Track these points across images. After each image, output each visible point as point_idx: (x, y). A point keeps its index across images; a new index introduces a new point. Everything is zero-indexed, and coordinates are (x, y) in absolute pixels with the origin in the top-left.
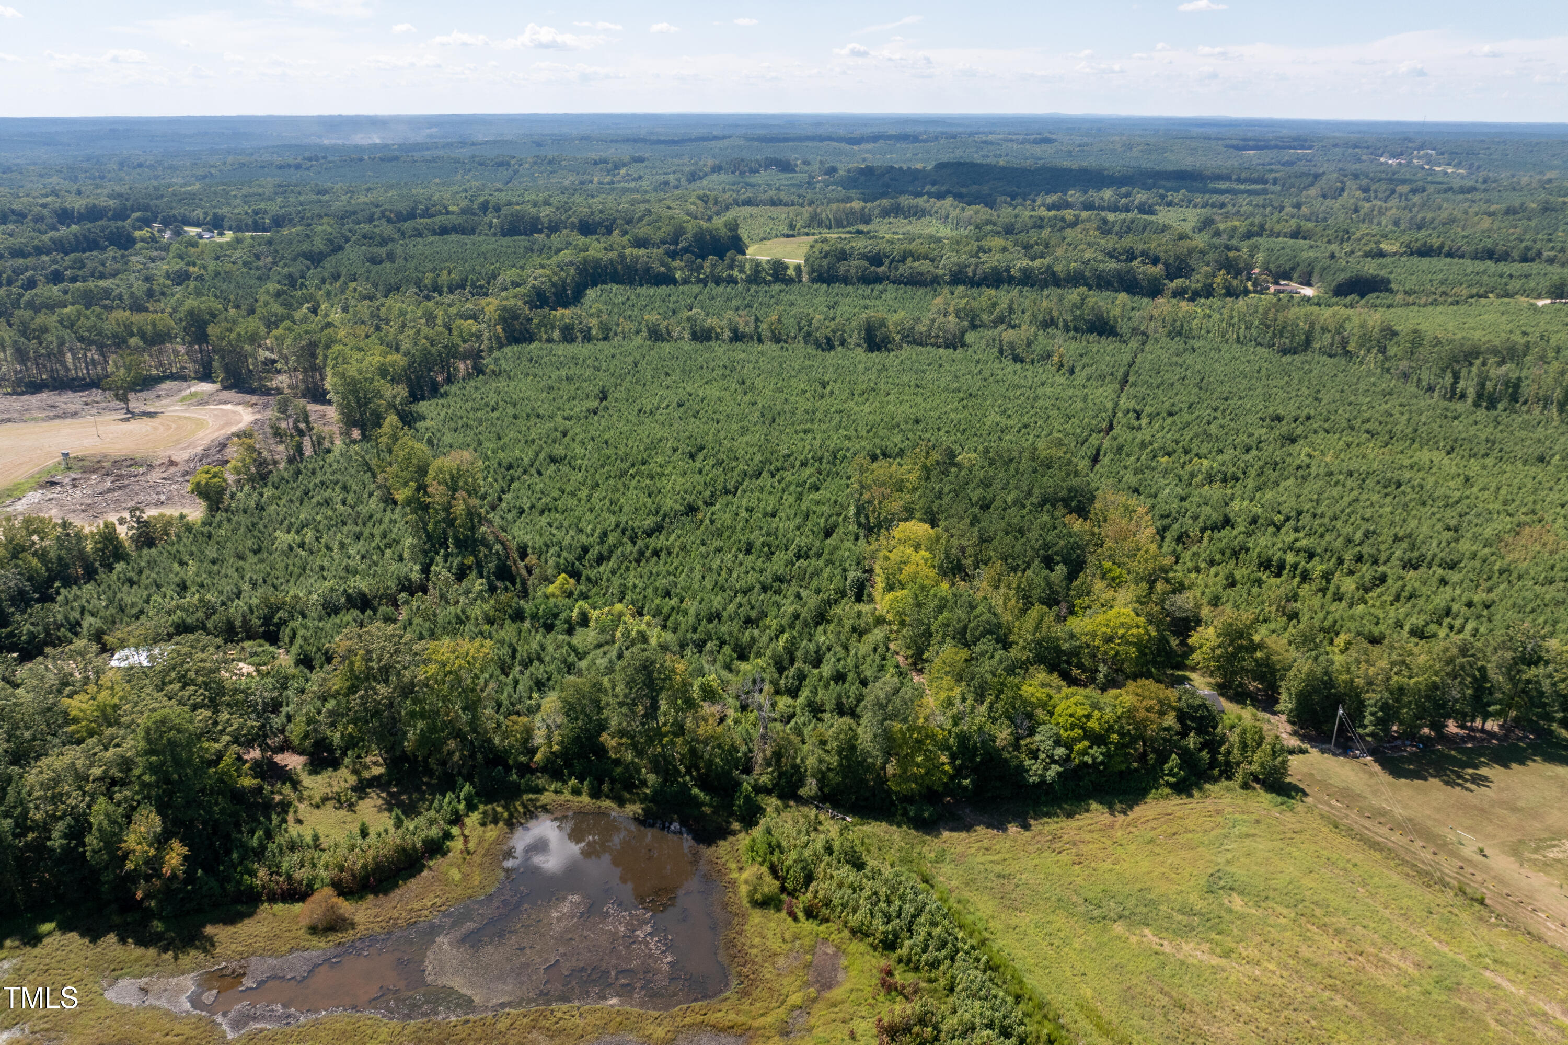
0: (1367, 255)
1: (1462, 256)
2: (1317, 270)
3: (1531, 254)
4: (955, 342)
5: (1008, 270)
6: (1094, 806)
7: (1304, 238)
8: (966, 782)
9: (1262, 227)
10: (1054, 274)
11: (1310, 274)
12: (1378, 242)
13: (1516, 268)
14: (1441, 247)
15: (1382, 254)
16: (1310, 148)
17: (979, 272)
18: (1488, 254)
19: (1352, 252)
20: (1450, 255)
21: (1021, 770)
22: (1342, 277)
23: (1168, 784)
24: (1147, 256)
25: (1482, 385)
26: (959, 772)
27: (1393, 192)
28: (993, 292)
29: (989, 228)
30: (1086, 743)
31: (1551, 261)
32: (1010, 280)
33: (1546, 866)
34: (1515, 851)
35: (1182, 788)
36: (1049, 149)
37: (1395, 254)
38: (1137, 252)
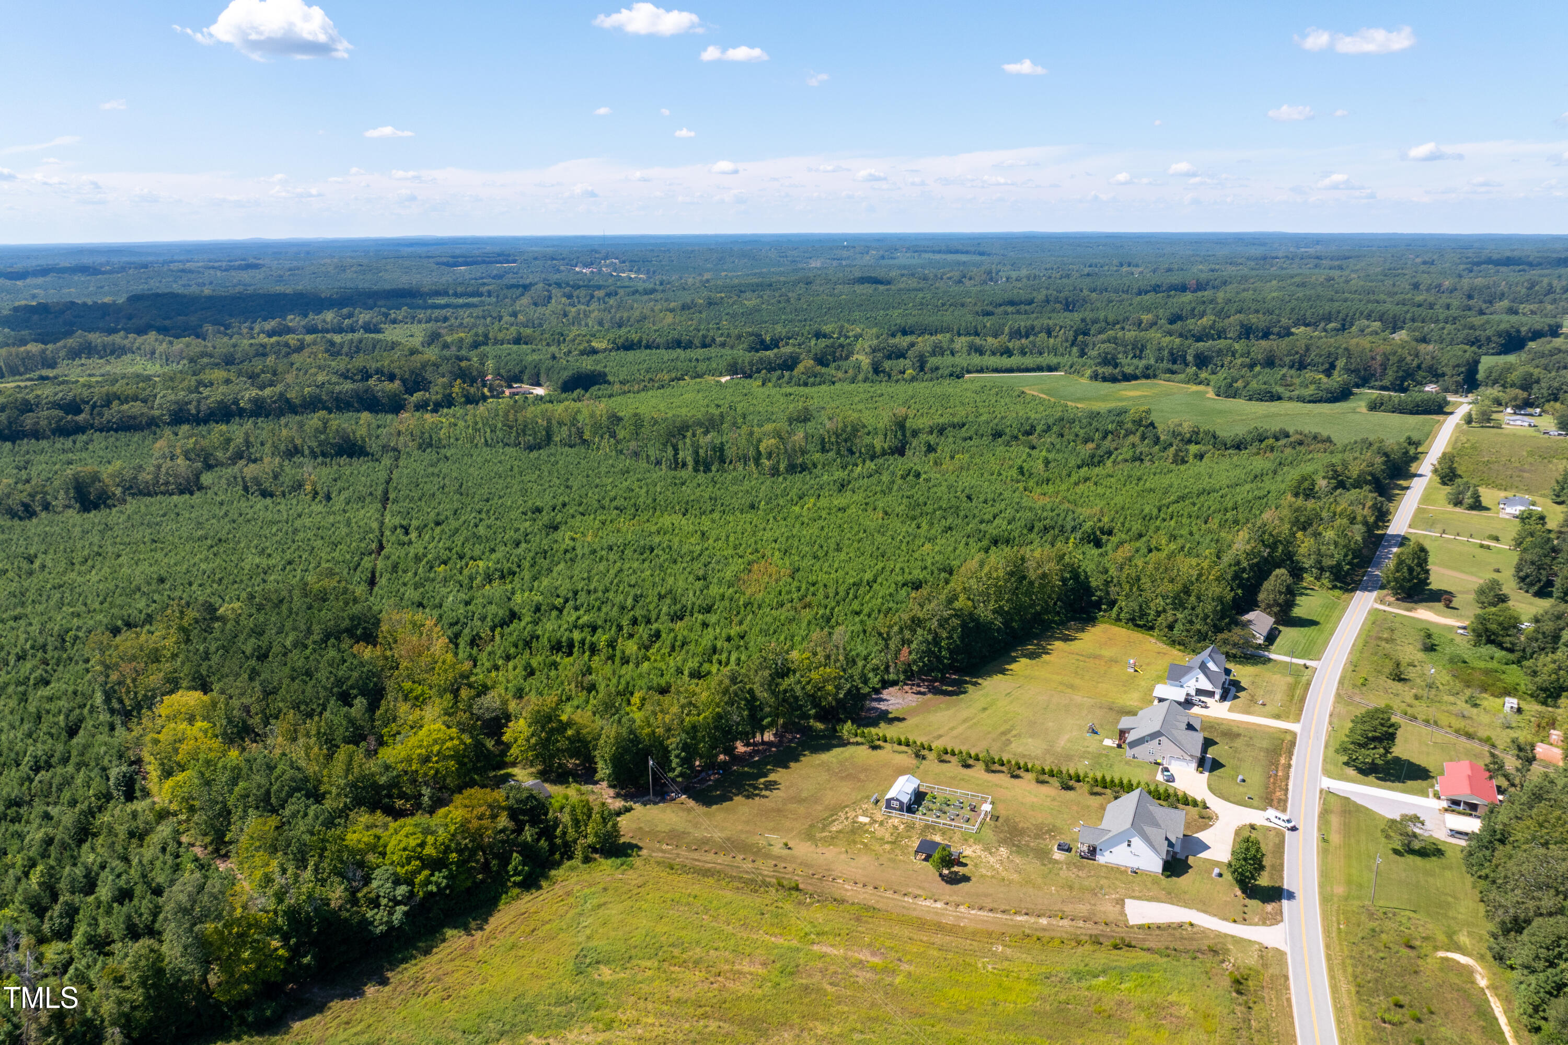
0: (582, 353)
1: (658, 347)
2: (543, 371)
3: (708, 340)
4: (191, 486)
5: (236, 402)
6: (449, 933)
7: (526, 344)
8: (306, 960)
9: (486, 336)
10: (288, 401)
11: (538, 375)
12: (589, 341)
13: (700, 353)
14: (640, 341)
15: (594, 352)
16: (514, 261)
17: (203, 407)
18: (678, 344)
19: (570, 352)
20: (648, 347)
21: (365, 924)
22: (565, 375)
23: (516, 884)
24: (382, 374)
25: (696, 453)
26: (296, 952)
27: (592, 297)
28: (224, 427)
29: (205, 360)
30: (426, 872)
31: (723, 345)
32: (241, 413)
33: (832, 840)
34: (809, 836)
35: (530, 883)
36: (258, 275)
37: (605, 350)
38: (372, 371)
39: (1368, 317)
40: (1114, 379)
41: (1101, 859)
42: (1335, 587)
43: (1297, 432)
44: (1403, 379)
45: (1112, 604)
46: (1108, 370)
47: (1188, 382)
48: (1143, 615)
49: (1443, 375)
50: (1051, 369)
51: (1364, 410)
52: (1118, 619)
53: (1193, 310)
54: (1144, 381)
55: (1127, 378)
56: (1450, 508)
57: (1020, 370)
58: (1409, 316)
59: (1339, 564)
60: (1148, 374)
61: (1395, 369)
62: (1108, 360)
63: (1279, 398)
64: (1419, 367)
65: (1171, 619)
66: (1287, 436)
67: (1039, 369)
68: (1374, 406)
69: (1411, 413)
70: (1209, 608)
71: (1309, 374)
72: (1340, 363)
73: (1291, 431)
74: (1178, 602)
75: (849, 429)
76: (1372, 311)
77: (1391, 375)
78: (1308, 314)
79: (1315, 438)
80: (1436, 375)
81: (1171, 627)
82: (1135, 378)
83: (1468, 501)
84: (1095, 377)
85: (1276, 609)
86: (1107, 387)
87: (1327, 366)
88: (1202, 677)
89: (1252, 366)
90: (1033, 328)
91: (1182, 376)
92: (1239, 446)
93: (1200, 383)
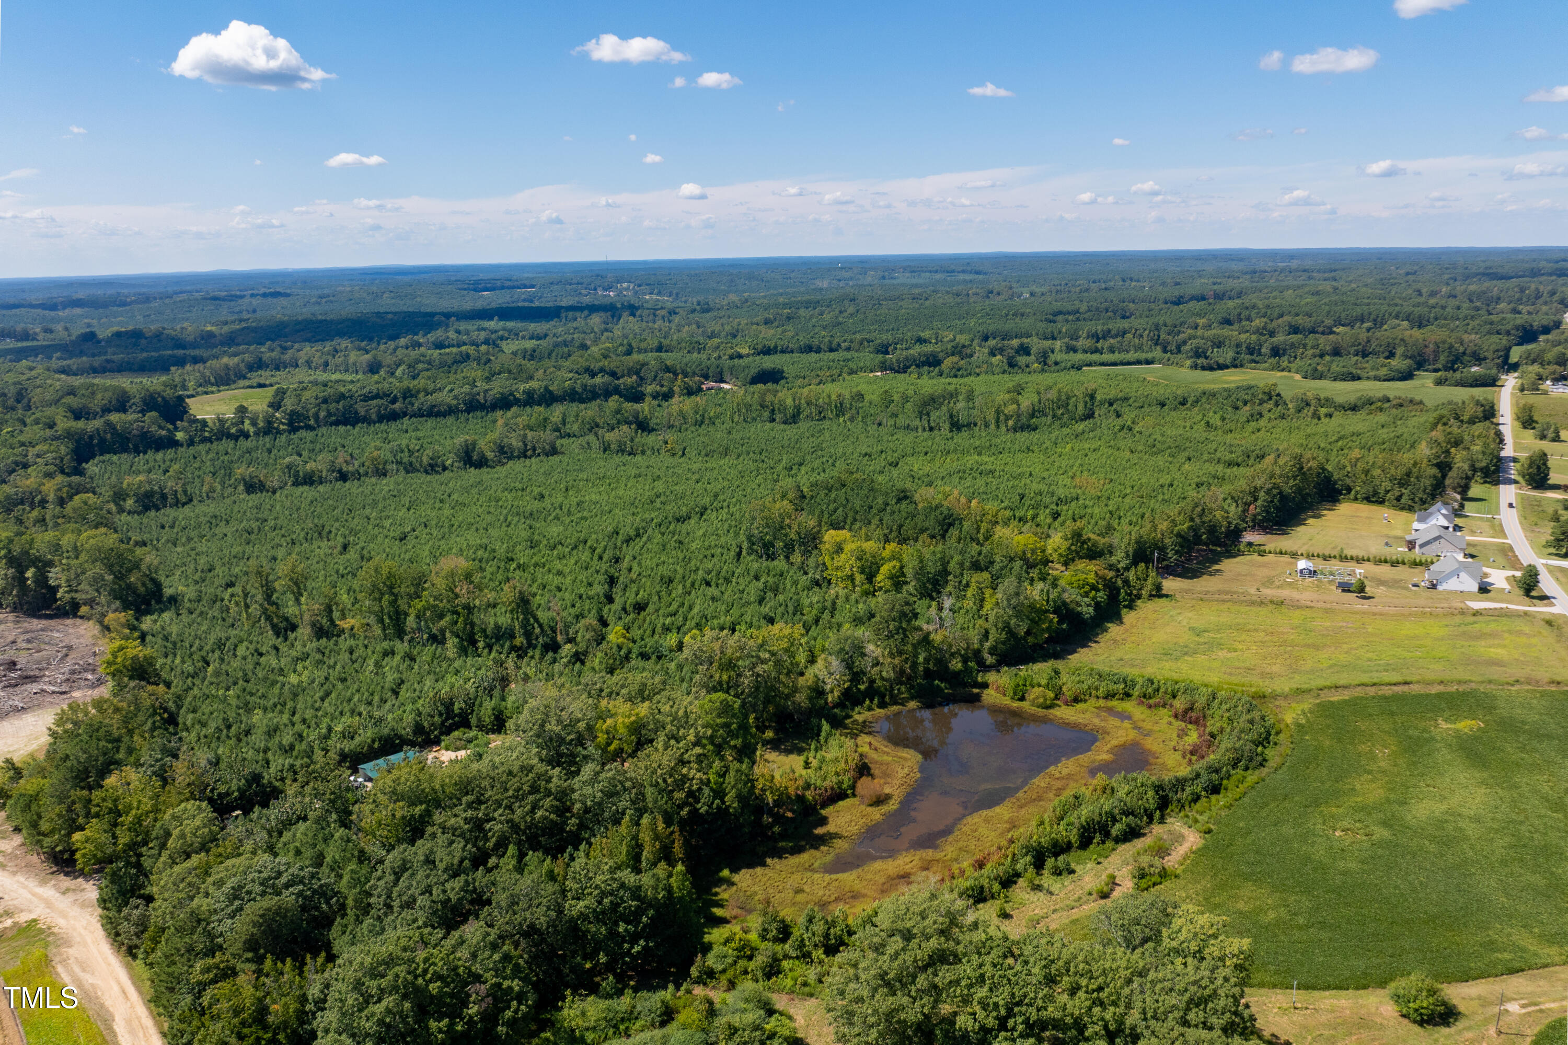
1: (792, 352)
3: (834, 345)
5: (512, 394)
7: (667, 351)
8: (1065, 626)
10: (551, 392)
11: (721, 373)
14: (776, 347)
15: (740, 356)
16: (533, 286)
18: (809, 349)
20: (783, 352)
21: (1080, 614)
22: (753, 371)
23: (1125, 607)
28: (542, 409)
29: (420, 366)
30: (1094, 592)
31: (848, 349)
32: (517, 402)
35: (1131, 607)
37: (748, 355)
39: (1397, 317)
40: (1211, 369)
41: (1440, 588)
42: (1485, 482)
43: (1396, 398)
44: (1454, 362)
45: (1349, 490)
46: (1201, 361)
47: (1272, 370)
48: (1375, 493)
49: (1485, 359)
50: (1148, 362)
51: (1431, 385)
52: (1356, 499)
53: (1240, 314)
54: (1233, 370)
55: (1222, 367)
56: (1538, 441)
57: (1122, 364)
58: (1432, 315)
59: (1487, 467)
60: (1235, 364)
61: (1446, 354)
62: (1198, 353)
63: (1359, 378)
64: (1464, 353)
65: (1397, 494)
66: (1388, 400)
67: (1139, 362)
68: (1439, 383)
69: (1471, 386)
70: (1428, 483)
71: (1372, 360)
72: (1400, 351)
73: (1391, 397)
74: (1403, 483)
75: (1064, 398)
76: (1399, 313)
77: (1443, 359)
78: (1343, 315)
79: (1411, 401)
80: (1479, 359)
81: (1398, 499)
82: (1227, 367)
83: (1551, 434)
84: (1195, 367)
85: (1459, 490)
86: (1208, 375)
87: (1387, 354)
88: (1441, 517)
89: (1322, 356)
90: (1109, 331)
91: (1266, 365)
92: (1354, 408)
93: (1283, 370)
